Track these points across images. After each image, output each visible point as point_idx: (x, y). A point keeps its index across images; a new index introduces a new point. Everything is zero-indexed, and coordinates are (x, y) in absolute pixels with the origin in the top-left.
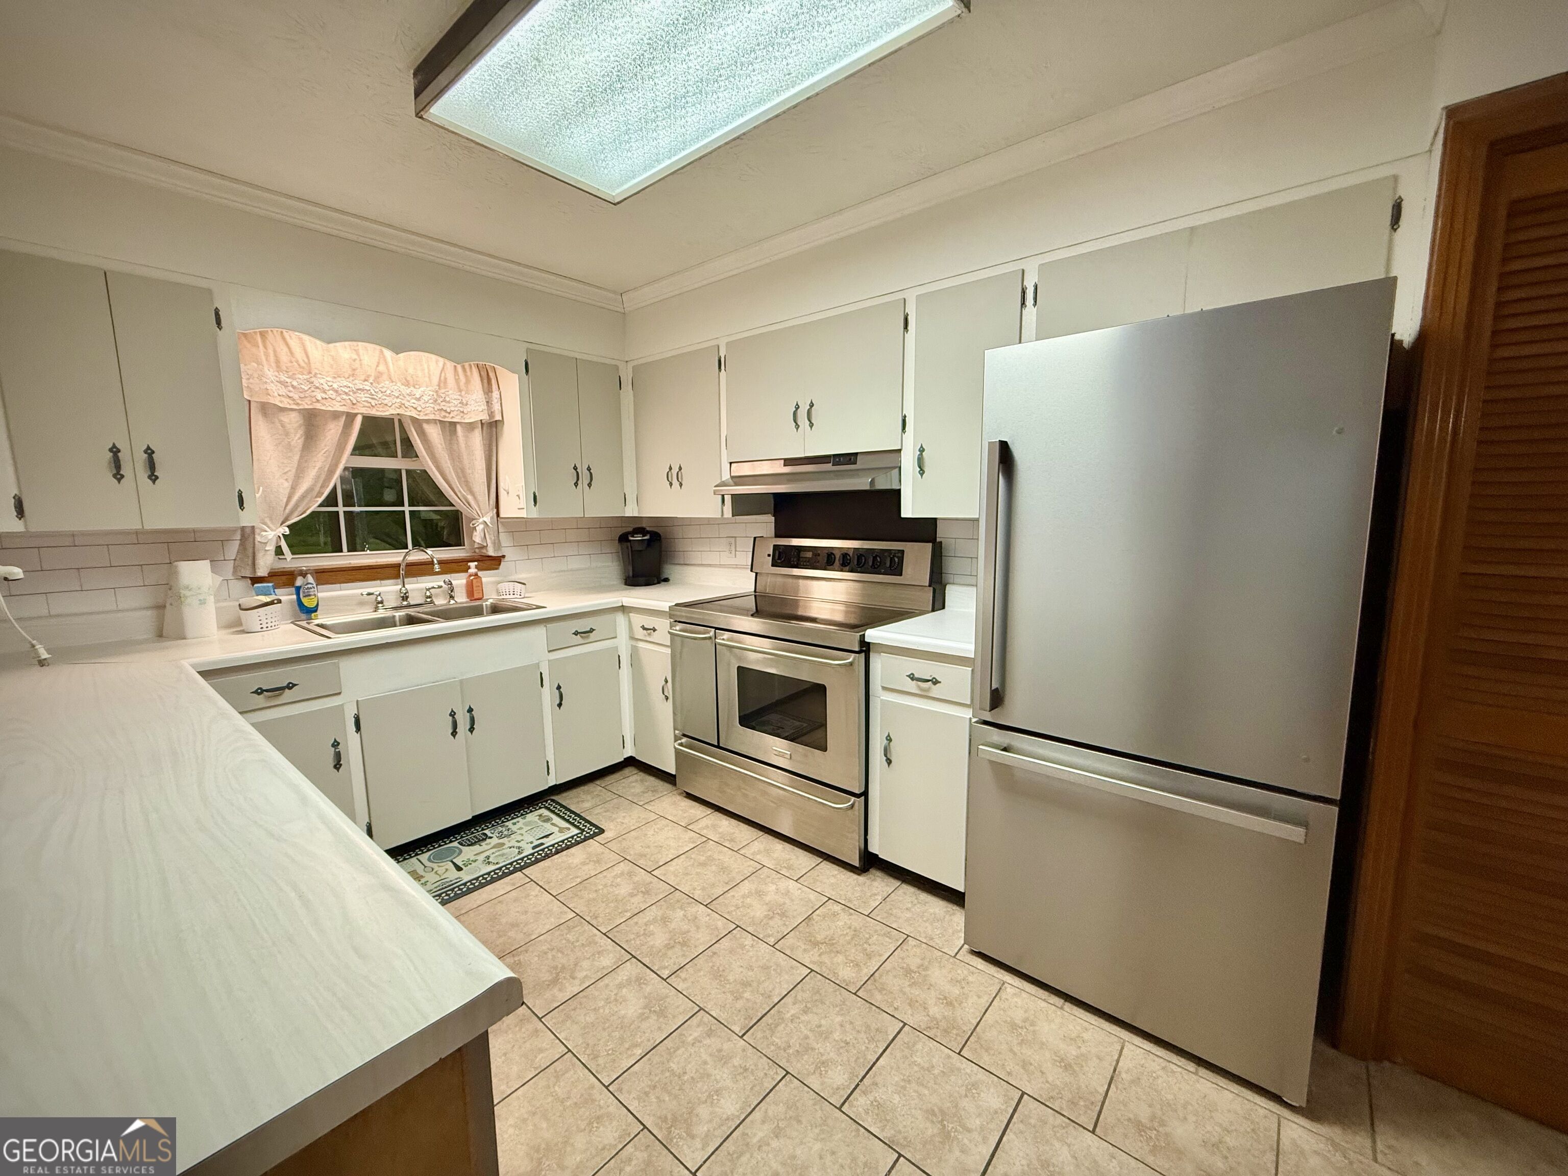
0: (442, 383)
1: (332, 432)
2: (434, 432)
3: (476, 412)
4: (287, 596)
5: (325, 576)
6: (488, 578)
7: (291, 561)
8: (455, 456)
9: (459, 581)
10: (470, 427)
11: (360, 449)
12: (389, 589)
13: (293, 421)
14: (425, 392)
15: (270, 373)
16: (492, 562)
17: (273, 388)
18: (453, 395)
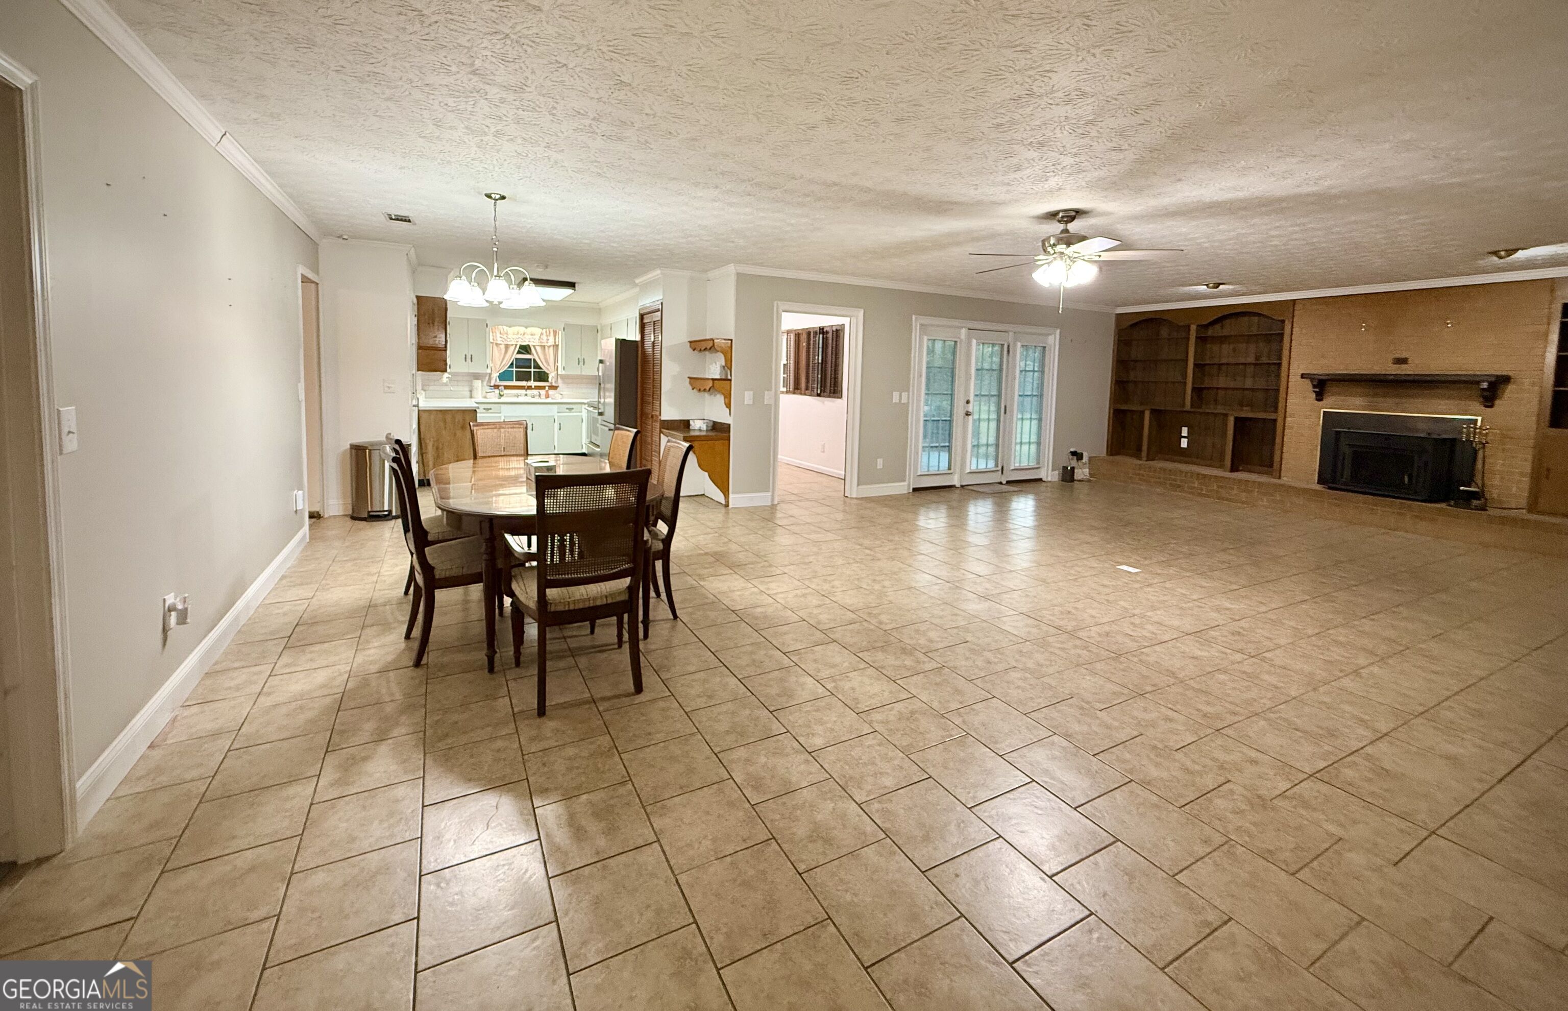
0: (542, 334)
1: (512, 349)
2: (538, 349)
3: (551, 342)
4: (497, 391)
5: (506, 387)
6: (551, 392)
7: (499, 383)
8: (545, 355)
9: (543, 392)
10: (549, 347)
11: (519, 352)
12: (523, 392)
13: (503, 347)
14: (537, 337)
15: (498, 335)
16: (555, 388)
17: (499, 339)
18: (544, 337)
